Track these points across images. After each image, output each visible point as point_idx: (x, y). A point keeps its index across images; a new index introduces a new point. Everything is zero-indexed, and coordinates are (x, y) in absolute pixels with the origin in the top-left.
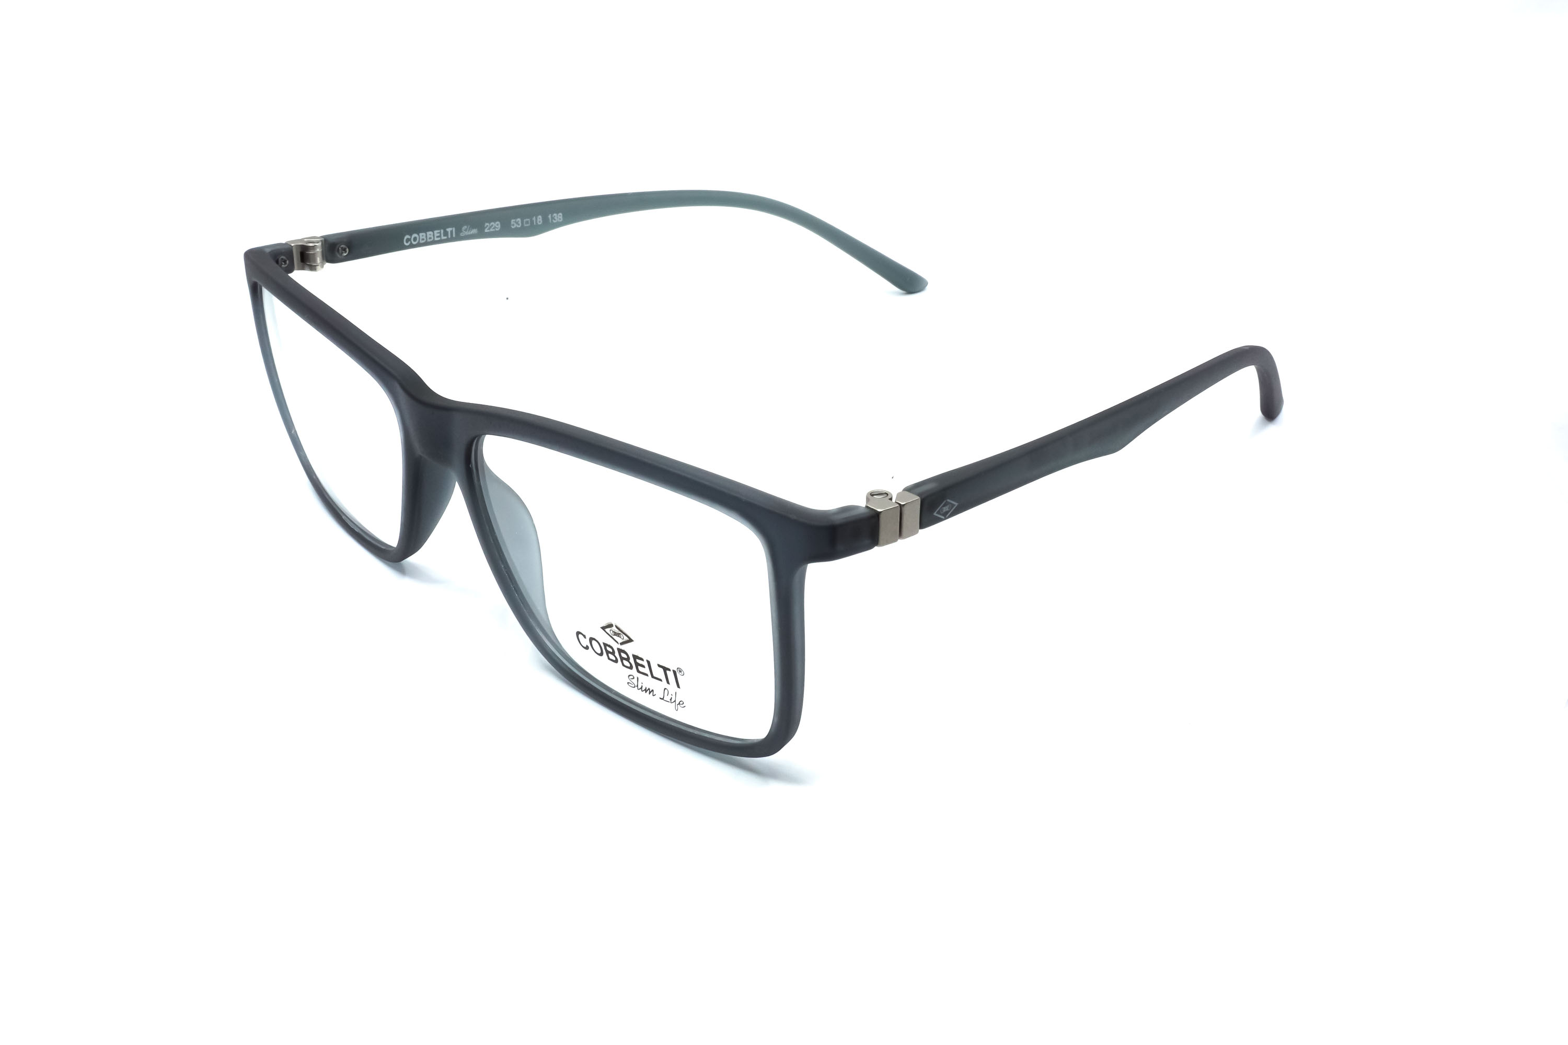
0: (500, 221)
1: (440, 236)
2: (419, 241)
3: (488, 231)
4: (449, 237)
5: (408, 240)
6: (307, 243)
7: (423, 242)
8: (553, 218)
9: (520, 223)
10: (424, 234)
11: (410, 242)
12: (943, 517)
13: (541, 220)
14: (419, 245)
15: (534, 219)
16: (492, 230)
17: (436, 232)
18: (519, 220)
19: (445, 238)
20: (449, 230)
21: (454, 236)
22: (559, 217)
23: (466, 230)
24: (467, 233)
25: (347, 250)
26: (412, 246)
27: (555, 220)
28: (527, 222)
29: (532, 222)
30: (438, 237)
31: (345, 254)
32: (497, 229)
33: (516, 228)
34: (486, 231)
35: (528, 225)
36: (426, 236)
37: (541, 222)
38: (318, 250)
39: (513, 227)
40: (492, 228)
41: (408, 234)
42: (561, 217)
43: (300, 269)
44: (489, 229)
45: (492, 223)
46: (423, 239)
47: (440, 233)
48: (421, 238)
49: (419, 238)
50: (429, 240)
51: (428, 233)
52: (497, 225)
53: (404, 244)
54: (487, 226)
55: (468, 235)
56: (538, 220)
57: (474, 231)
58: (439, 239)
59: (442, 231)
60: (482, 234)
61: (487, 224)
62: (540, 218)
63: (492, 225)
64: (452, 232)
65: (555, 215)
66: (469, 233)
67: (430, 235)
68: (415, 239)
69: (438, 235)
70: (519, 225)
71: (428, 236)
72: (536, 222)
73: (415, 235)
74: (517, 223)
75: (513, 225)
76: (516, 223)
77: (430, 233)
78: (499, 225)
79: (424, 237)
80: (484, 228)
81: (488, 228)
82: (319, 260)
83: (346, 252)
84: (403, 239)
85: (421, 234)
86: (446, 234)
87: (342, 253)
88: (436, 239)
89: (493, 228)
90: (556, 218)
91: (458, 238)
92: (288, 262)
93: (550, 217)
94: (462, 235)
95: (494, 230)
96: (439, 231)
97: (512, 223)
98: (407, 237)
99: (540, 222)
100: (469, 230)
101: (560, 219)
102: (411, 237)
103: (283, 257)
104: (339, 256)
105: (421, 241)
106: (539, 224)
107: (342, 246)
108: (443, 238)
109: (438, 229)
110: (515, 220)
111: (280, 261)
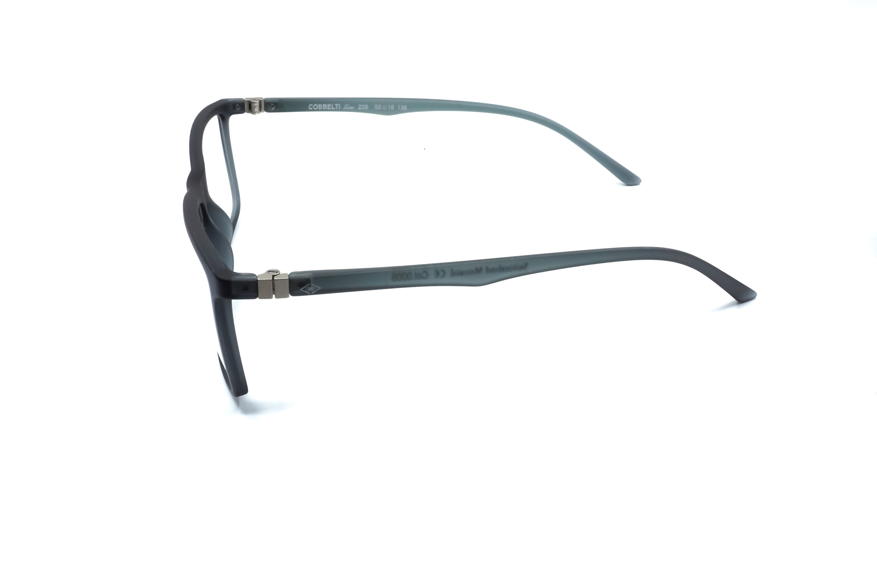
0: (368, 105)
1: (331, 107)
2: (318, 108)
3: (360, 109)
4: (337, 108)
5: (311, 107)
6: (252, 100)
7: (320, 109)
8: (401, 107)
9: (380, 107)
10: (321, 105)
11: (312, 108)
12: (309, 293)
14: (318, 110)
15: (389, 106)
16: (363, 109)
17: (329, 105)
18: (380, 105)
19: (334, 109)
20: (337, 105)
21: (339, 109)
22: (405, 108)
23: (347, 106)
25: (275, 107)
26: (313, 110)
27: (402, 108)
28: (384, 108)
29: (388, 108)
30: (329, 108)
31: (273, 109)
32: (366, 109)
33: (378, 110)
36: (323, 107)
37: (393, 108)
38: (256, 104)
39: (376, 109)
41: (312, 104)
42: (406, 108)
43: (247, 112)
44: (362, 107)
45: (363, 105)
46: (320, 108)
47: (331, 106)
48: (319, 106)
50: (324, 109)
51: (324, 105)
52: (366, 106)
53: (309, 109)
54: (360, 106)
55: (348, 109)
57: (352, 108)
59: (332, 105)
60: (356, 110)
61: (360, 105)
62: (393, 106)
63: (363, 106)
64: (338, 106)
65: (402, 106)
66: (349, 108)
67: (325, 106)
68: (316, 107)
69: (330, 107)
70: (379, 108)
71: (324, 107)
72: (391, 107)
73: (316, 105)
75: (376, 108)
76: (377, 107)
77: (325, 105)
78: (367, 107)
79: (321, 107)
80: (356, 107)
81: (361, 106)
82: (257, 109)
83: (274, 108)
84: (309, 106)
85: (319, 105)
86: (334, 106)
87: (272, 108)
88: (328, 109)
90: (402, 107)
91: (342, 109)
92: (240, 108)
93: (399, 106)
94: (344, 108)
95: (364, 109)
97: (375, 107)
100: (349, 107)
102: (313, 105)
103: (238, 105)
104: (270, 109)
105: (319, 109)
106: (392, 109)
107: (272, 104)
108: (333, 108)
109: (330, 103)
110: (377, 105)
111: (235, 107)
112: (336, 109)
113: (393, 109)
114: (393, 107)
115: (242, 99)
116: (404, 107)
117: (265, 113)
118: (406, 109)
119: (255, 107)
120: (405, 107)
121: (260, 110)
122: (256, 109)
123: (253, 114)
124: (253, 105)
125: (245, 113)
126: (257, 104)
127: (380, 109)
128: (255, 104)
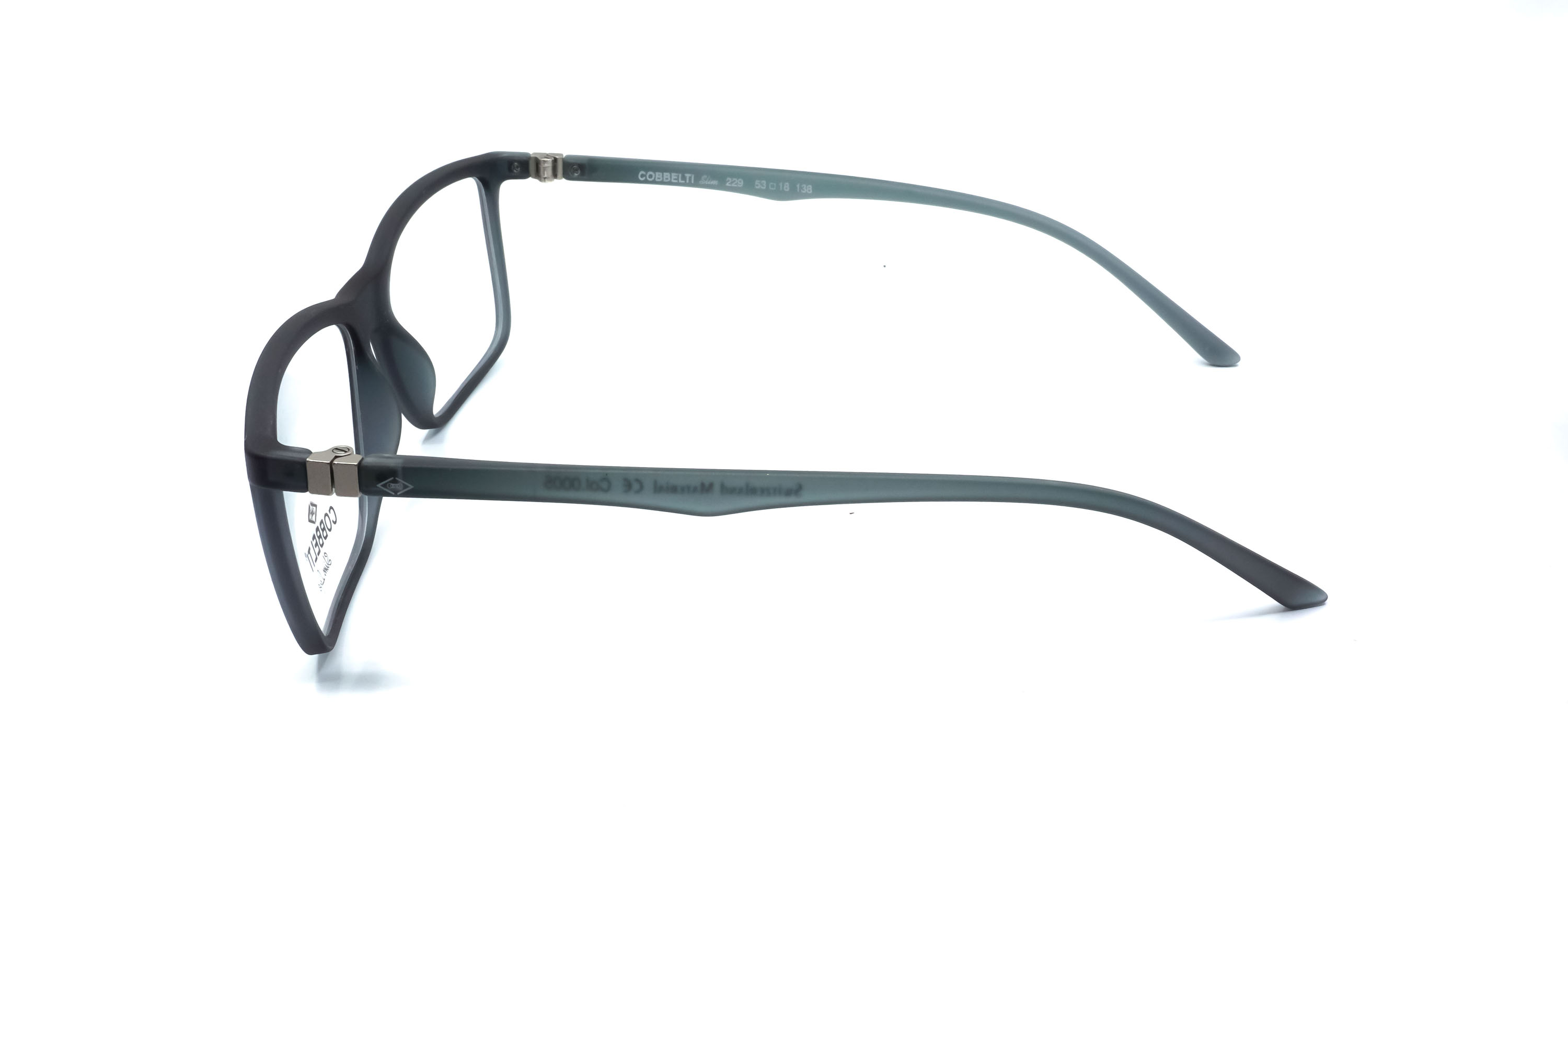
0: (743, 179)
1: (677, 179)
2: (655, 178)
3: (729, 185)
4: (688, 181)
5: (642, 176)
6: (542, 158)
7: (659, 180)
8: (801, 188)
9: (765, 185)
10: (661, 174)
11: (645, 178)
13: (788, 187)
14: (654, 182)
15: (781, 184)
16: (733, 185)
17: (673, 174)
18: (764, 182)
19: (683, 182)
20: (688, 175)
21: (693, 182)
22: (808, 189)
23: (705, 180)
24: (706, 183)
25: (579, 172)
26: (646, 182)
27: (804, 190)
28: (773, 186)
29: (778, 187)
30: (675, 179)
31: (576, 174)
32: (739, 186)
33: (760, 189)
34: (728, 184)
35: (772, 189)
36: (663, 176)
37: (790, 189)
38: (546, 165)
39: (757, 187)
40: (734, 183)
41: (644, 171)
42: (811, 189)
43: (533, 177)
44: (732, 183)
45: (734, 179)
46: (659, 178)
47: (678, 176)
48: (657, 176)
49: (655, 176)
50: (665, 180)
51: (665, 174)
52: (740, 182)
53: (638, 179)
55: (710, 185)
56: (785, 187)
57: (715, 182)
58: (676, 181)
59: (680, 175)
60: (722, 186)
61: (730, 179)
62: (787, 185)
63: (735, 181)
64: (690, 178)
65: (805, 186)
66: (709, 183)
67: (667, 176)
68: (651, 176)
69: (676, 177)
71: (665, 177)
72: (783, 186)
73: (651, 173)
74: (762, 185)
75: (757, 185)
76: (760, 184)
77: (666, 175)
78: (742, 182)
80: (725, 182)
81: (729, 182)
82: (548, 173)
84: (639, 173)
85: (657, 173)
86: (684, 178)
87: (574, 172)
88: (673, 181)
89: (736, 184)
90: (805, 188)
91: (696, 184)
93: (798, 186)
94: (701, 182)
95: (735, 186)
96: (677, 174)
97: (756, 183)
98: (642, 172)
99: (786, 188)
100: (709, 180)
101: (809, 191)
102: (647, 173)
103: (516, 164)
104: (570, 174)
105: (657, 180)
106: (786, 190)
107: (575, 166)
108: (680, 181)
109: (677, 172)
110: (759, 181)
111: (513, 167)
112: (686, 182)
113: (788, 190)
114: (787, 187)
115: (527, 154)
116: (806, 189)
117: (564, 181)
118: (811, 192)
119: (545, 169)
120: (809, 187)
121: (555, 176)
122: (546, 172)
123: (540, 180)
124: (542, 166)
125: (530, 179)
126: (548, 164)
127: (764, 188)
128: (544, 164)
